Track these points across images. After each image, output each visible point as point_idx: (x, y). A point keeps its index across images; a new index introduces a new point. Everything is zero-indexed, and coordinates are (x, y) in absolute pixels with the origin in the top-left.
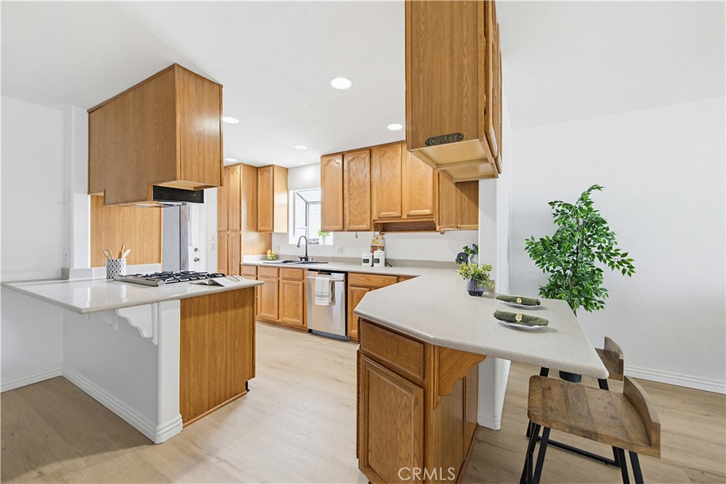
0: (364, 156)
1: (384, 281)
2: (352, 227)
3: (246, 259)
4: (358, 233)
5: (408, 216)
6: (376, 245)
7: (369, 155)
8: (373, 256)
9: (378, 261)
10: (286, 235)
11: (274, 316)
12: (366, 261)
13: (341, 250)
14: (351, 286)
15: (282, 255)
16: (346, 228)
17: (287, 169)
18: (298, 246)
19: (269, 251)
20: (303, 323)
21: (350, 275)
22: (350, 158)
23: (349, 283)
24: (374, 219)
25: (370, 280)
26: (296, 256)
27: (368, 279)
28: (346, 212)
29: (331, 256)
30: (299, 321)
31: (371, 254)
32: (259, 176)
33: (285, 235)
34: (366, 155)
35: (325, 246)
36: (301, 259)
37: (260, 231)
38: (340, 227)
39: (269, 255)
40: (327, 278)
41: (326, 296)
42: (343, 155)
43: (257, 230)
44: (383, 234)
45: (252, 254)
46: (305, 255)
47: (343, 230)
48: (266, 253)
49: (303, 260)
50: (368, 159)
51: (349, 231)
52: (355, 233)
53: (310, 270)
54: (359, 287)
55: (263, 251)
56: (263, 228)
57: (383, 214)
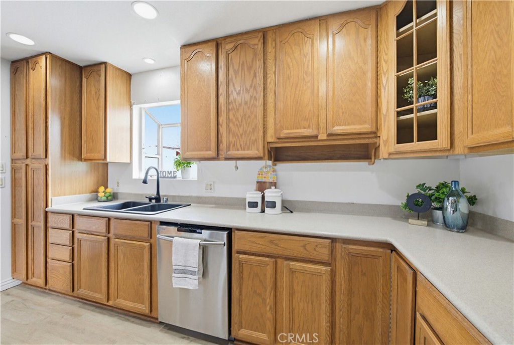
0: (255, 41)
1: (304, 247)
2: (233, 153)
3: (57, 203)
4: (239, 162)
5: (329, 135)
6: (264, 180)
7: (262, 41)
8: (263, 197)
9: (273, 205)
10: (129, 165)
11: (100, 297)
12: (253, 205)
13: (210, 187)
14: (239, 252)
15: (123, 194)
16: (223, 154)
17: (130, 75)
18: (145, 182)
19: (102, 189)
20: (151, 311)
21: (236, 235)
22: (229, 46)
23: (235, 247)
24: (269, 140)
25: (276, 245)
26: (142, 195)
27: (272, 242)
28: (223, 130)
29: (194, 194)
30: (144, 308)
31: (260, 195)
32: (84, 80)
33: (127, 166)
34: (257, 42)
35: (186, 182)
36: (150, 199)
37: (86, 160)
38: (212, 153)
39: (101, 194)
40: (193, 241)
41: (193, 273)
42: (217, 43)
43: (80, 159)
44: (275, 165)
45: (70, 194)
46: (155, 193)
47: (217, 158)
48: (97, 192)
49: (154, 201)
50: (260, 46)
51: (227, 159)
52: (234, 162)
53: (163, 223)
54: (253, 254)
55: (93, 188)
56: (89, 156)
57: (285, 133)
